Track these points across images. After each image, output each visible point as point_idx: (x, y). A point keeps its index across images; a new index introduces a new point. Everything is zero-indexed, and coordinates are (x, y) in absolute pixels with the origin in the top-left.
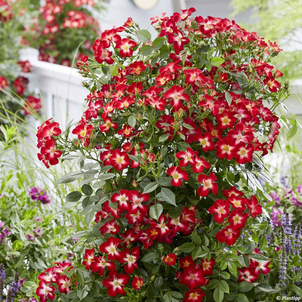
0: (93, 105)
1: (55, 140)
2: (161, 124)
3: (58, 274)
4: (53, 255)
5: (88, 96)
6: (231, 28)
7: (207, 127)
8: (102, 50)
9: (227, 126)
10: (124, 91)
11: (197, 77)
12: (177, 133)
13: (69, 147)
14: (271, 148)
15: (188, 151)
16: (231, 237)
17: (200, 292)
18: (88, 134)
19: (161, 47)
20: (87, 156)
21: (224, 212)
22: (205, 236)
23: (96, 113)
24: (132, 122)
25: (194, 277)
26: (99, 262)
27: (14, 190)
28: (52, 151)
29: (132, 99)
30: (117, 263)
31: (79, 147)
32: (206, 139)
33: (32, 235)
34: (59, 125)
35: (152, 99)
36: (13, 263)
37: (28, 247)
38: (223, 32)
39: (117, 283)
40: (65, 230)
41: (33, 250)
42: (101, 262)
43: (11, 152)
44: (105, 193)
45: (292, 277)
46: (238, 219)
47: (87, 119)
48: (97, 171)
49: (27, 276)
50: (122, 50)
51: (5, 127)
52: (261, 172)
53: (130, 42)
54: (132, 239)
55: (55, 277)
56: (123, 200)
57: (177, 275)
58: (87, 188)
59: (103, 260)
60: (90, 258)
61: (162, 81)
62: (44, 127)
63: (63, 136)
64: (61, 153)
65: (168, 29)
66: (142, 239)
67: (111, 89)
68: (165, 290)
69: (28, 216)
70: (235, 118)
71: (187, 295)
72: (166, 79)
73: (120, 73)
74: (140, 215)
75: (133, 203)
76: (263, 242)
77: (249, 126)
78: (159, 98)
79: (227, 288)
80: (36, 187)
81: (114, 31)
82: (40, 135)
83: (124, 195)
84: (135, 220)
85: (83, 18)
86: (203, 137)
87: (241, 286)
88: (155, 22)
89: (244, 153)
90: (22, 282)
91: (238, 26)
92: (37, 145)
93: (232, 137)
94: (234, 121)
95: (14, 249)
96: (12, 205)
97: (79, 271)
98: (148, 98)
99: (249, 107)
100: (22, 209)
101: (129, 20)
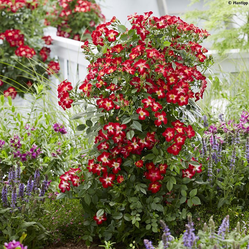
0: (92, 71)
1: (69, 93)
2: (133, 82)
3: (72, 175)
4: (69, 165)
5: (89, 66)
6: (177, 22)
7: (161, 84)
8: (97, 37)
9: (173, 83)
10: (110, 63)
11: (154, 54)
12: (142, 88)
13: (78, 97)
14: (202, 96)
15: (149, 99)
16: (176, 150)
17: (158, 184)
18: (89, 89)
19: (132, 35)
20: (88, 102)
21: (172, 135)
22: (161, 150)
23: (93, 76)
24: (115, 81)
25: (154, 175)
26: (97, 167)
27: (43, 125)
28: (67, 100)
29: (115, 68)
30: (108, 168)
31: (84, 97)
32: (160, 91)
33: (56, 153)
34: (71, 84)
35: (127, 67)
36: (44, 171)
37: (53, 161)
38: (172, 25)
39: (108, 180)
40: (77, 150)
41: (56, 163)
42: (98, 167)
43: (41, 101)
44: (100, 125)
45: (216, 175)
46: (180, 140)
47: (88, 80)
48: (95, 112)
49: (52, 179)
50: (109, 37)
51: (37, 85)
52: (196, 111)
53: (114, 32)
54: (117, 153)
55: (70, 177)
56: (111, 129)
57: (145, 174)
58: (89, 122)
59: (100, 166)
60: (92, 165)
61: (133, 56)
62: (62, 85)
63: (74, 91)
64: (72, 101)
65: (137, 25)
66: (123, 152)
67: (103, 61)
68: (137, 183)
69: (53, 141)
70: (178, 78)
71: (151, 186)
72: (135, 55)
73: (108, 51)
74: (121, 138)
75: (116, 130)
76: (197, 154)
77: (186, 83)
78: (131, 67)
79: (175, 181)
80: (57, 123)
81: (104, 25)
82: (60, 90)
83: (111, 126)
84: (118, 141)
85: (89, 5)
86: (158, 90)
87: (183, 180)
88: (131, 19)
89: (183, 99)
90: (49, 183)
91: (182, 21)
92: (58, 96)
93: (176, 90)
94: (177, 80)
95: (44, 162)
96: (42, 135)
97: (85, 173)
98: (125, 67)
99: (186, 71)
100: (48, 137)
101: (114, 18)
